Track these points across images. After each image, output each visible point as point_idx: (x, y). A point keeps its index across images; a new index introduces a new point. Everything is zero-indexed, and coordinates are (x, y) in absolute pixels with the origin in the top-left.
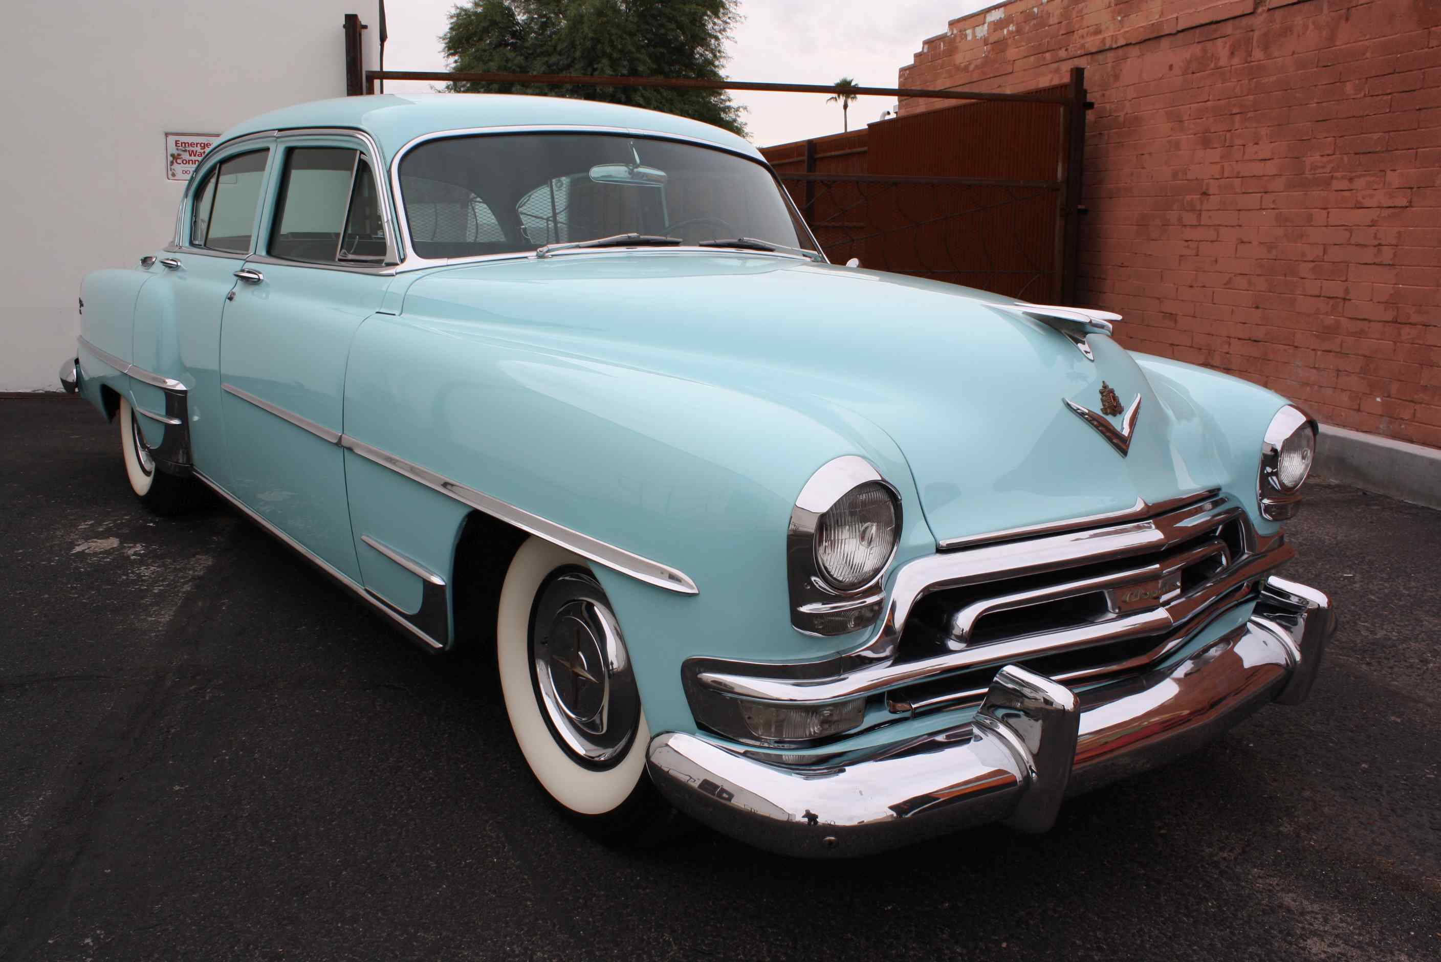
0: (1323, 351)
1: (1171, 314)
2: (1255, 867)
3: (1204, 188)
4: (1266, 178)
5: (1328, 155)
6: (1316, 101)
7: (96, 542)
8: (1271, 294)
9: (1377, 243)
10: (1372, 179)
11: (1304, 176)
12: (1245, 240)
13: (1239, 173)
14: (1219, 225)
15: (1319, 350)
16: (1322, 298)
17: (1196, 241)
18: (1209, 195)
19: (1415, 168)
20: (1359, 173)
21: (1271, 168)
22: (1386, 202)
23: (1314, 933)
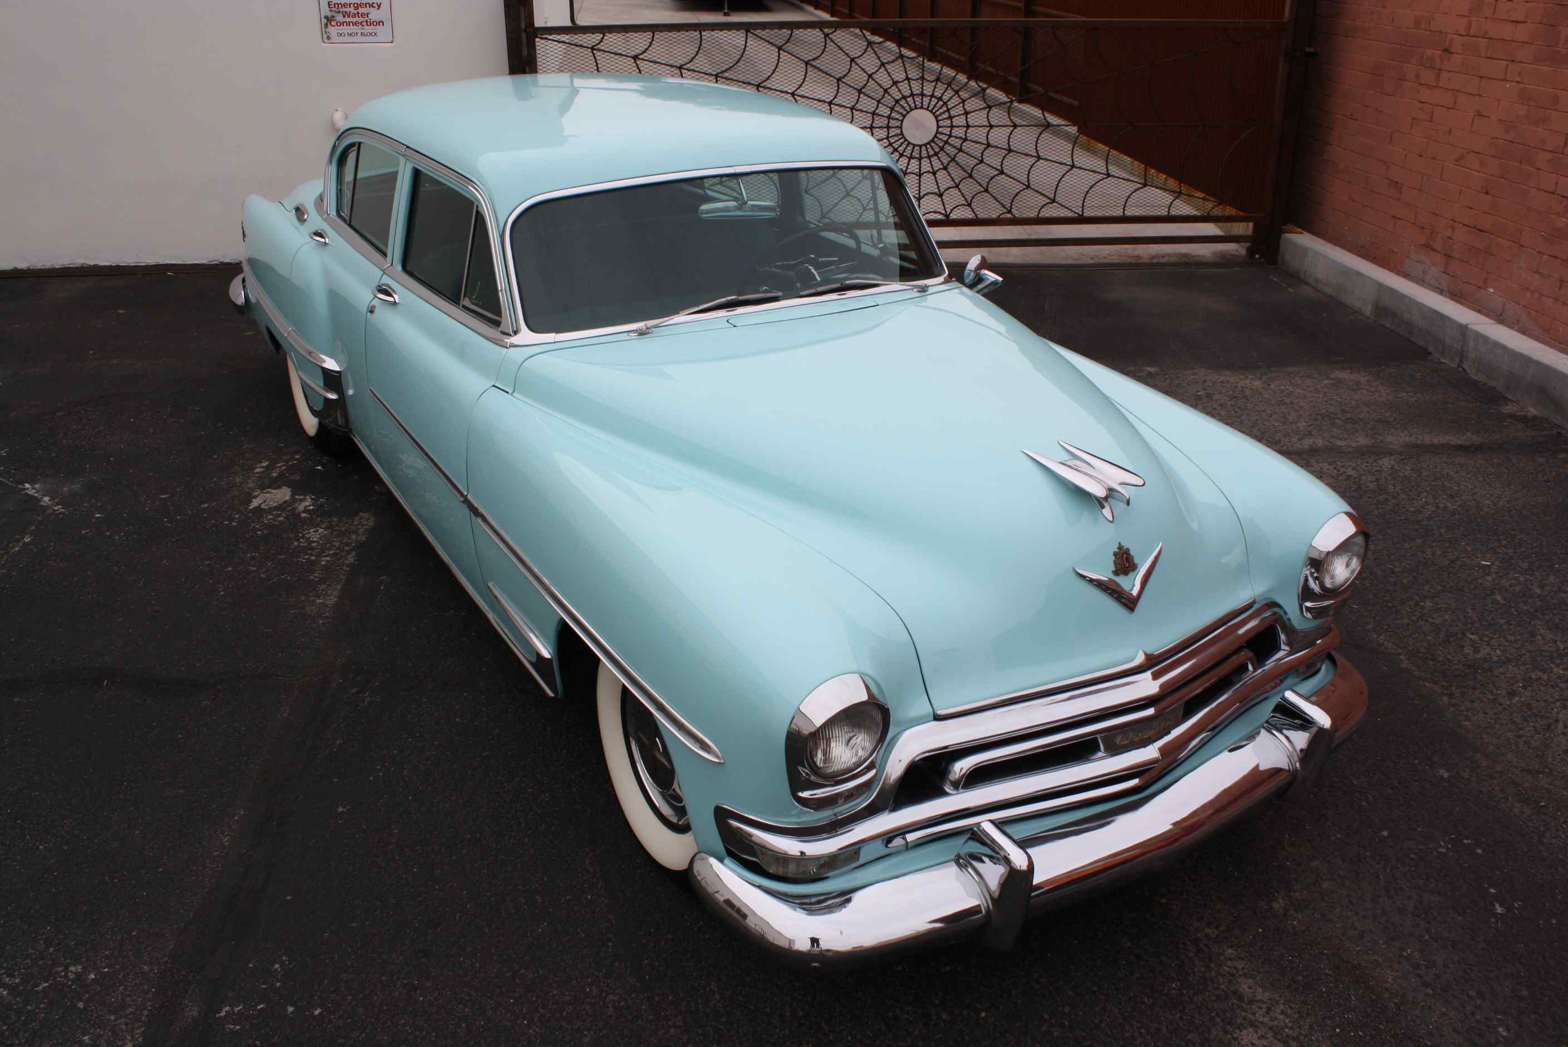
0: (1550, 256)
1: (1397, 183)
2: (1231, 947)
3: (1447, 43)
4: (1514, 44)
7: (270, 493)
8: (1503, 180)
11: (1557, 49)
12: (1483, 113)
13: (1486, 33)
14: (1458, 91)
15: (1545, 254)
16: (1556, 196)
17: (1432, 104)
18: (1452, 53)
21: (1521, 33)
23: (1253, 1024)
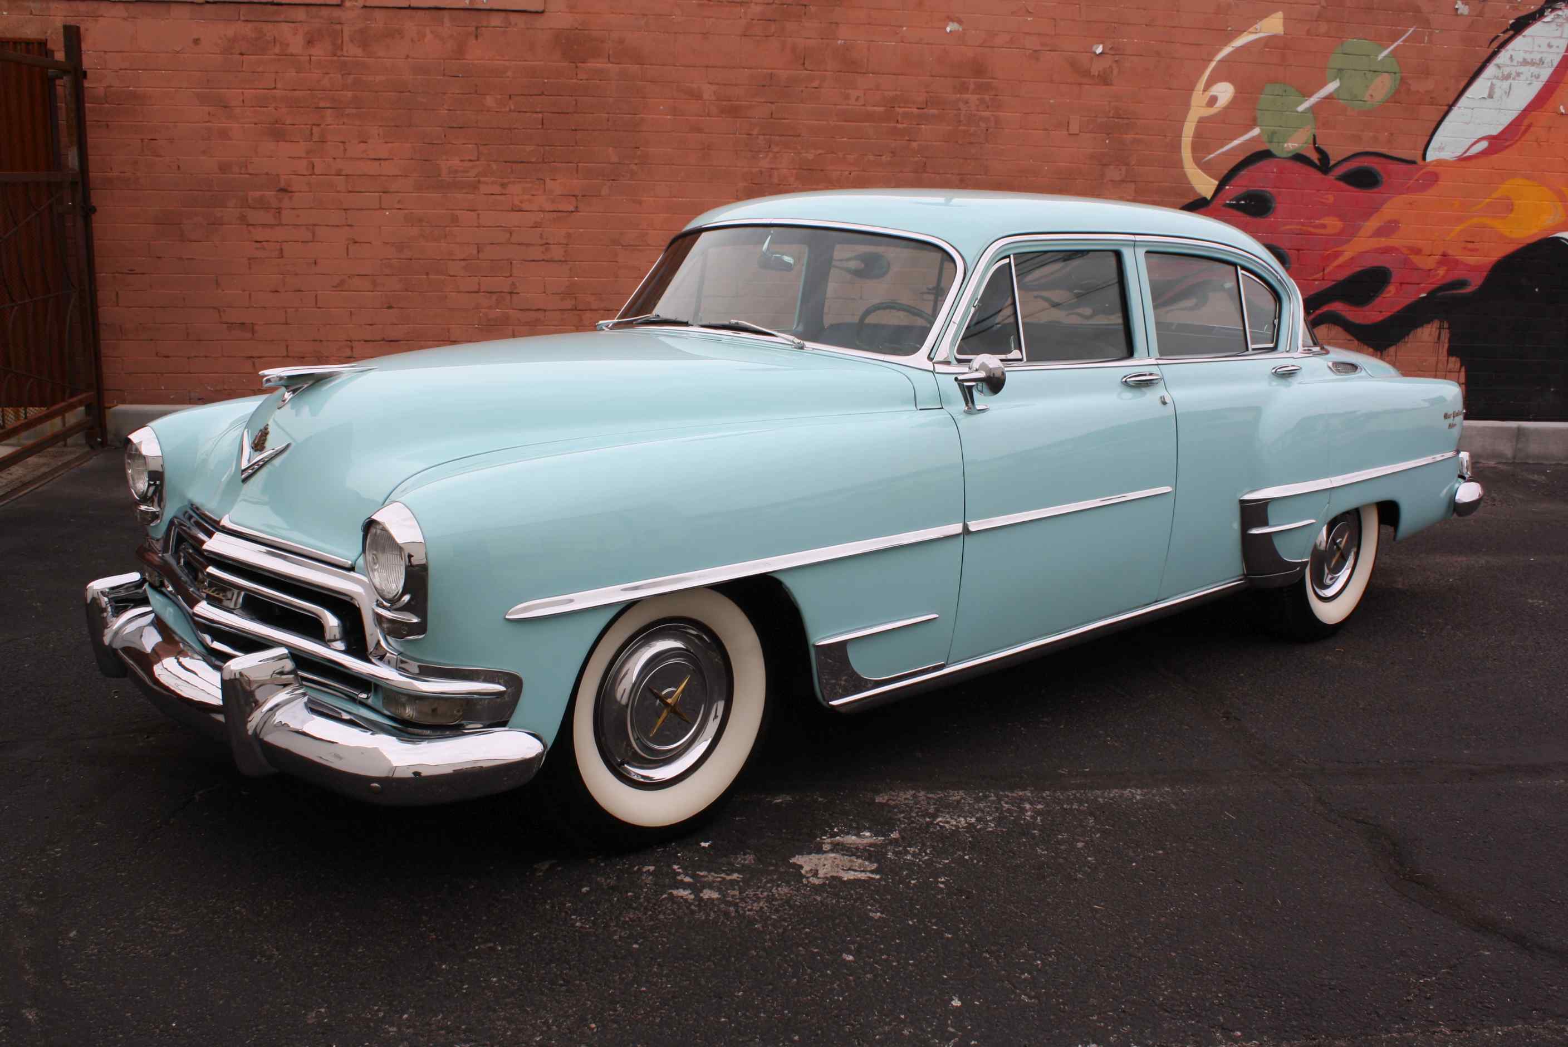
1: (243, 324)
3: (283, 184)
4: (383, 178)
5: (471, 161)
6: (446, 107)
8: (409, 293)
9: (544, 241)
10: (530, 185)
11: (440, 178)
12: (357, 240)
13: (340, 170)
14: (315, 225)
16: (481, 294)
17: (277, 242)
18: (292, 192)
19: (578, 178)
20: (513, 180)
21: (388, 168)
22: (548, 206)
